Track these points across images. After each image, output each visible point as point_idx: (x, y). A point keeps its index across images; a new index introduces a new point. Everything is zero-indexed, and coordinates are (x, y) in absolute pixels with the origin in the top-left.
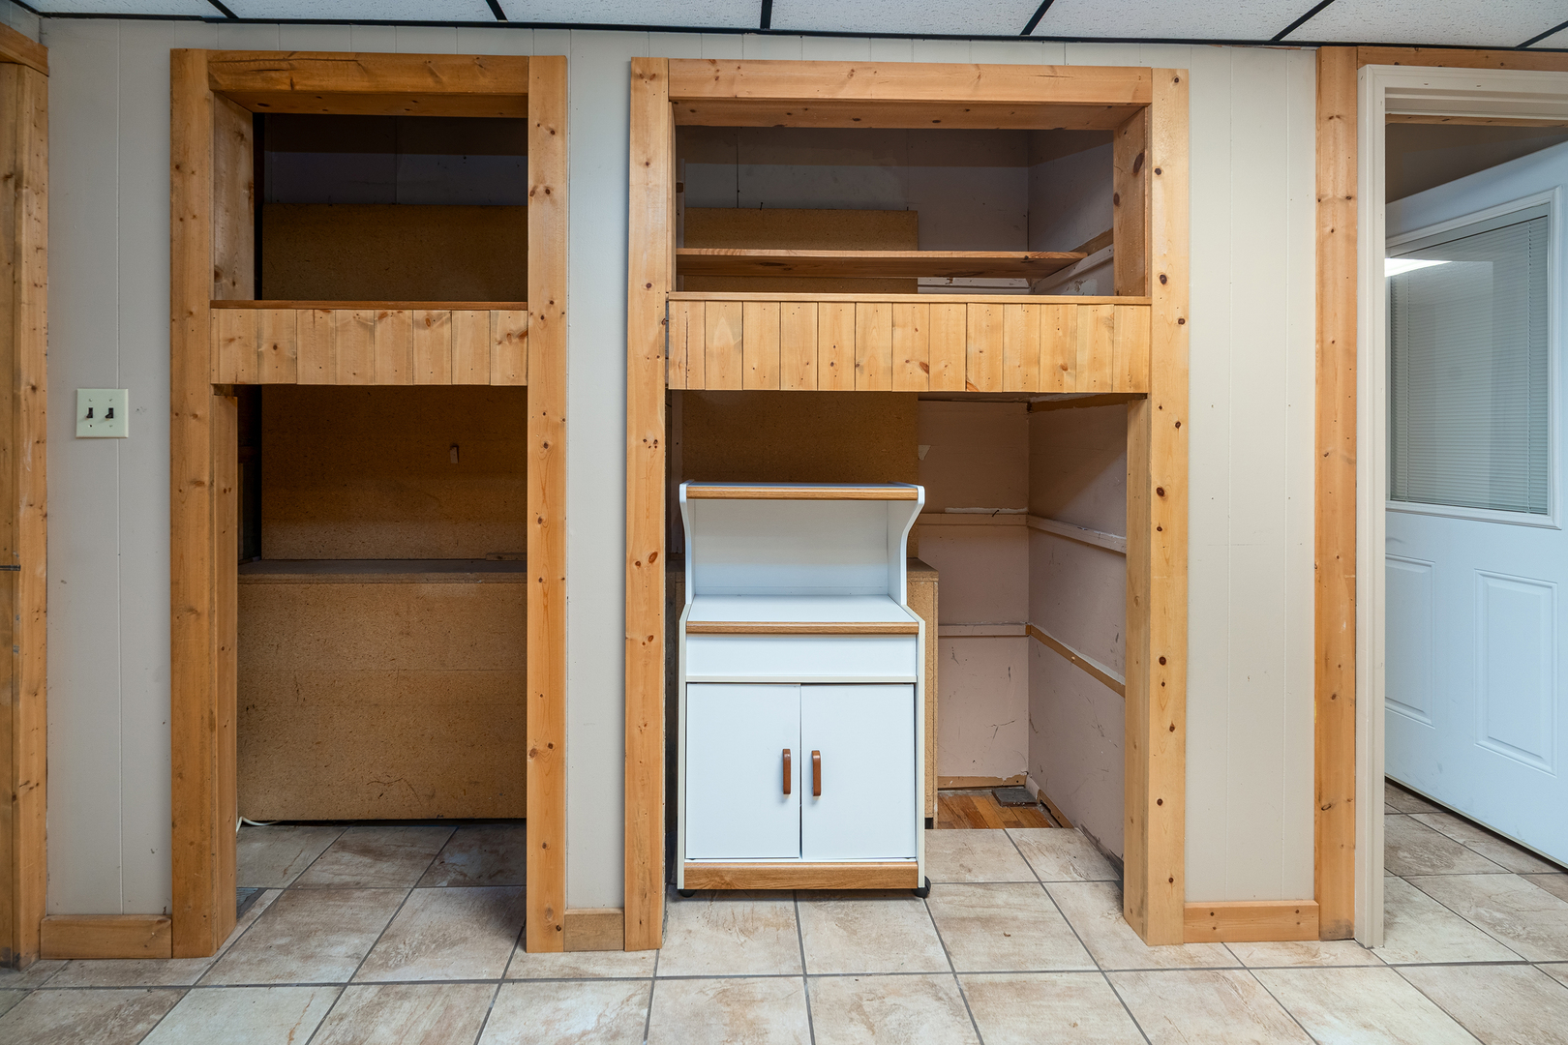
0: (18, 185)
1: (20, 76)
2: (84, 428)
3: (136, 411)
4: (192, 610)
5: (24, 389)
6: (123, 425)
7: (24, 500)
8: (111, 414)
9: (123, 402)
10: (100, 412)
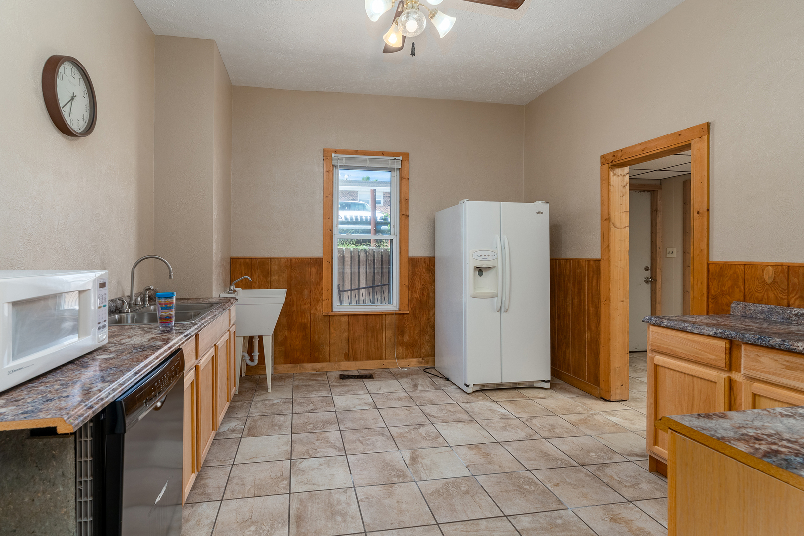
0: (657, 212)
1: (657, 192)
2: (668, 255)
3: (677, 252)
4: (688, 291)
5: (658, 248)
6: (675, 255)
7: (657, 268)
8: (672, 253)
9: (675, 250)
10: (670, 252)
